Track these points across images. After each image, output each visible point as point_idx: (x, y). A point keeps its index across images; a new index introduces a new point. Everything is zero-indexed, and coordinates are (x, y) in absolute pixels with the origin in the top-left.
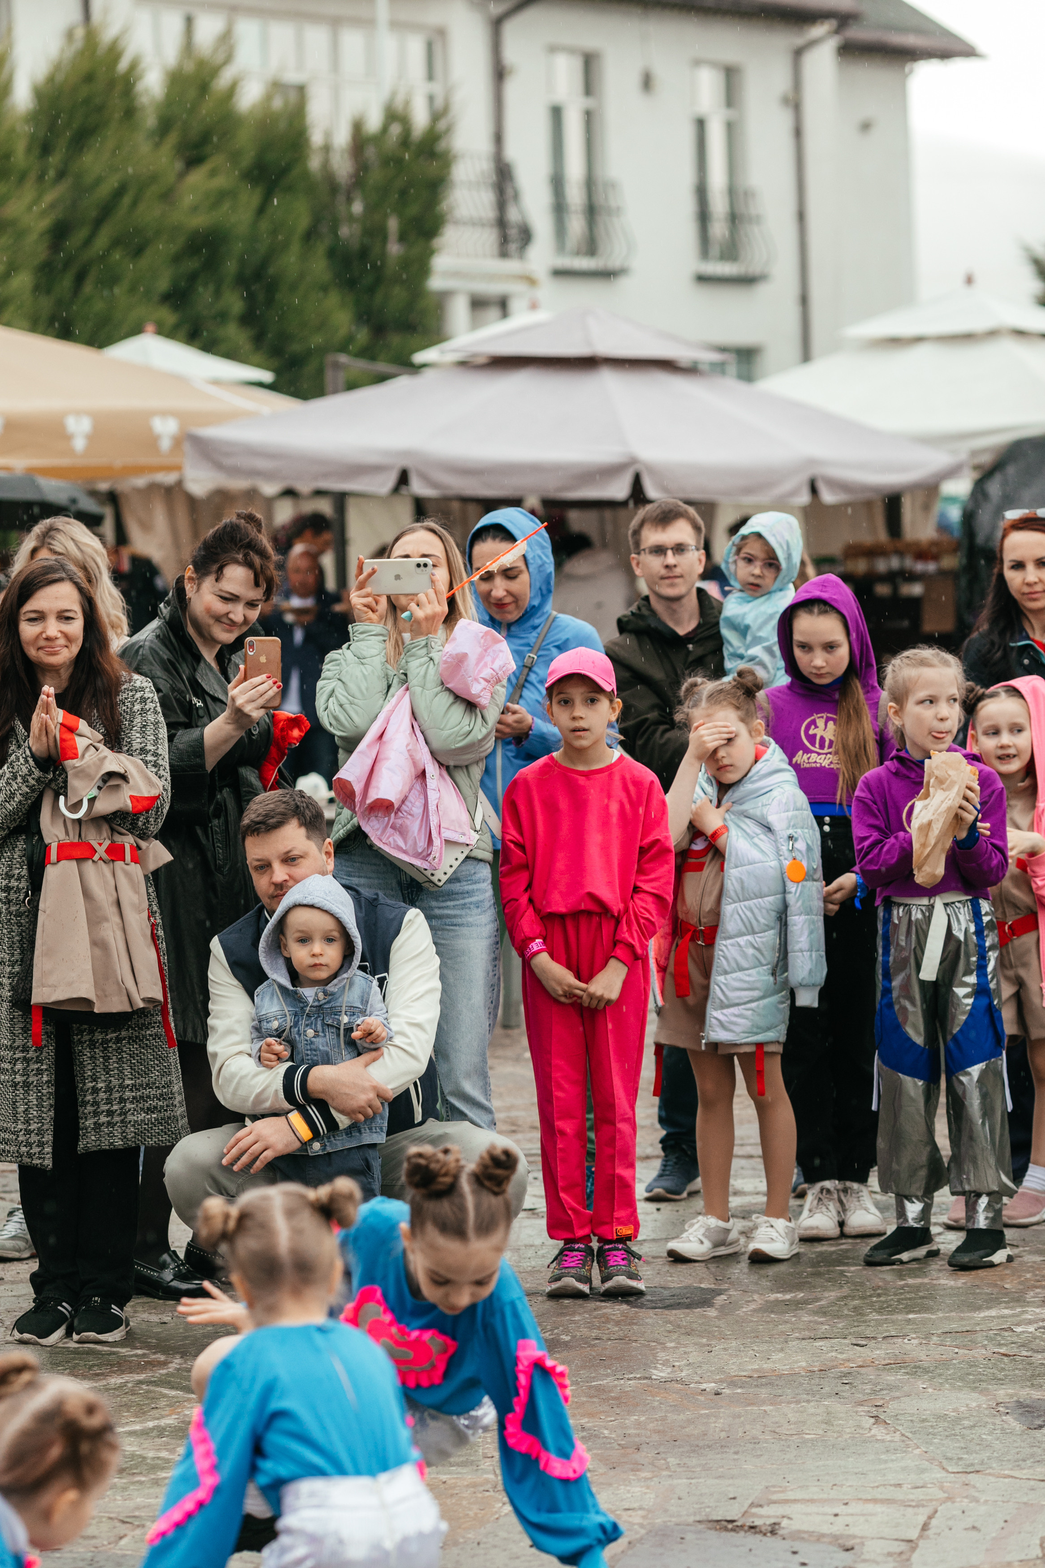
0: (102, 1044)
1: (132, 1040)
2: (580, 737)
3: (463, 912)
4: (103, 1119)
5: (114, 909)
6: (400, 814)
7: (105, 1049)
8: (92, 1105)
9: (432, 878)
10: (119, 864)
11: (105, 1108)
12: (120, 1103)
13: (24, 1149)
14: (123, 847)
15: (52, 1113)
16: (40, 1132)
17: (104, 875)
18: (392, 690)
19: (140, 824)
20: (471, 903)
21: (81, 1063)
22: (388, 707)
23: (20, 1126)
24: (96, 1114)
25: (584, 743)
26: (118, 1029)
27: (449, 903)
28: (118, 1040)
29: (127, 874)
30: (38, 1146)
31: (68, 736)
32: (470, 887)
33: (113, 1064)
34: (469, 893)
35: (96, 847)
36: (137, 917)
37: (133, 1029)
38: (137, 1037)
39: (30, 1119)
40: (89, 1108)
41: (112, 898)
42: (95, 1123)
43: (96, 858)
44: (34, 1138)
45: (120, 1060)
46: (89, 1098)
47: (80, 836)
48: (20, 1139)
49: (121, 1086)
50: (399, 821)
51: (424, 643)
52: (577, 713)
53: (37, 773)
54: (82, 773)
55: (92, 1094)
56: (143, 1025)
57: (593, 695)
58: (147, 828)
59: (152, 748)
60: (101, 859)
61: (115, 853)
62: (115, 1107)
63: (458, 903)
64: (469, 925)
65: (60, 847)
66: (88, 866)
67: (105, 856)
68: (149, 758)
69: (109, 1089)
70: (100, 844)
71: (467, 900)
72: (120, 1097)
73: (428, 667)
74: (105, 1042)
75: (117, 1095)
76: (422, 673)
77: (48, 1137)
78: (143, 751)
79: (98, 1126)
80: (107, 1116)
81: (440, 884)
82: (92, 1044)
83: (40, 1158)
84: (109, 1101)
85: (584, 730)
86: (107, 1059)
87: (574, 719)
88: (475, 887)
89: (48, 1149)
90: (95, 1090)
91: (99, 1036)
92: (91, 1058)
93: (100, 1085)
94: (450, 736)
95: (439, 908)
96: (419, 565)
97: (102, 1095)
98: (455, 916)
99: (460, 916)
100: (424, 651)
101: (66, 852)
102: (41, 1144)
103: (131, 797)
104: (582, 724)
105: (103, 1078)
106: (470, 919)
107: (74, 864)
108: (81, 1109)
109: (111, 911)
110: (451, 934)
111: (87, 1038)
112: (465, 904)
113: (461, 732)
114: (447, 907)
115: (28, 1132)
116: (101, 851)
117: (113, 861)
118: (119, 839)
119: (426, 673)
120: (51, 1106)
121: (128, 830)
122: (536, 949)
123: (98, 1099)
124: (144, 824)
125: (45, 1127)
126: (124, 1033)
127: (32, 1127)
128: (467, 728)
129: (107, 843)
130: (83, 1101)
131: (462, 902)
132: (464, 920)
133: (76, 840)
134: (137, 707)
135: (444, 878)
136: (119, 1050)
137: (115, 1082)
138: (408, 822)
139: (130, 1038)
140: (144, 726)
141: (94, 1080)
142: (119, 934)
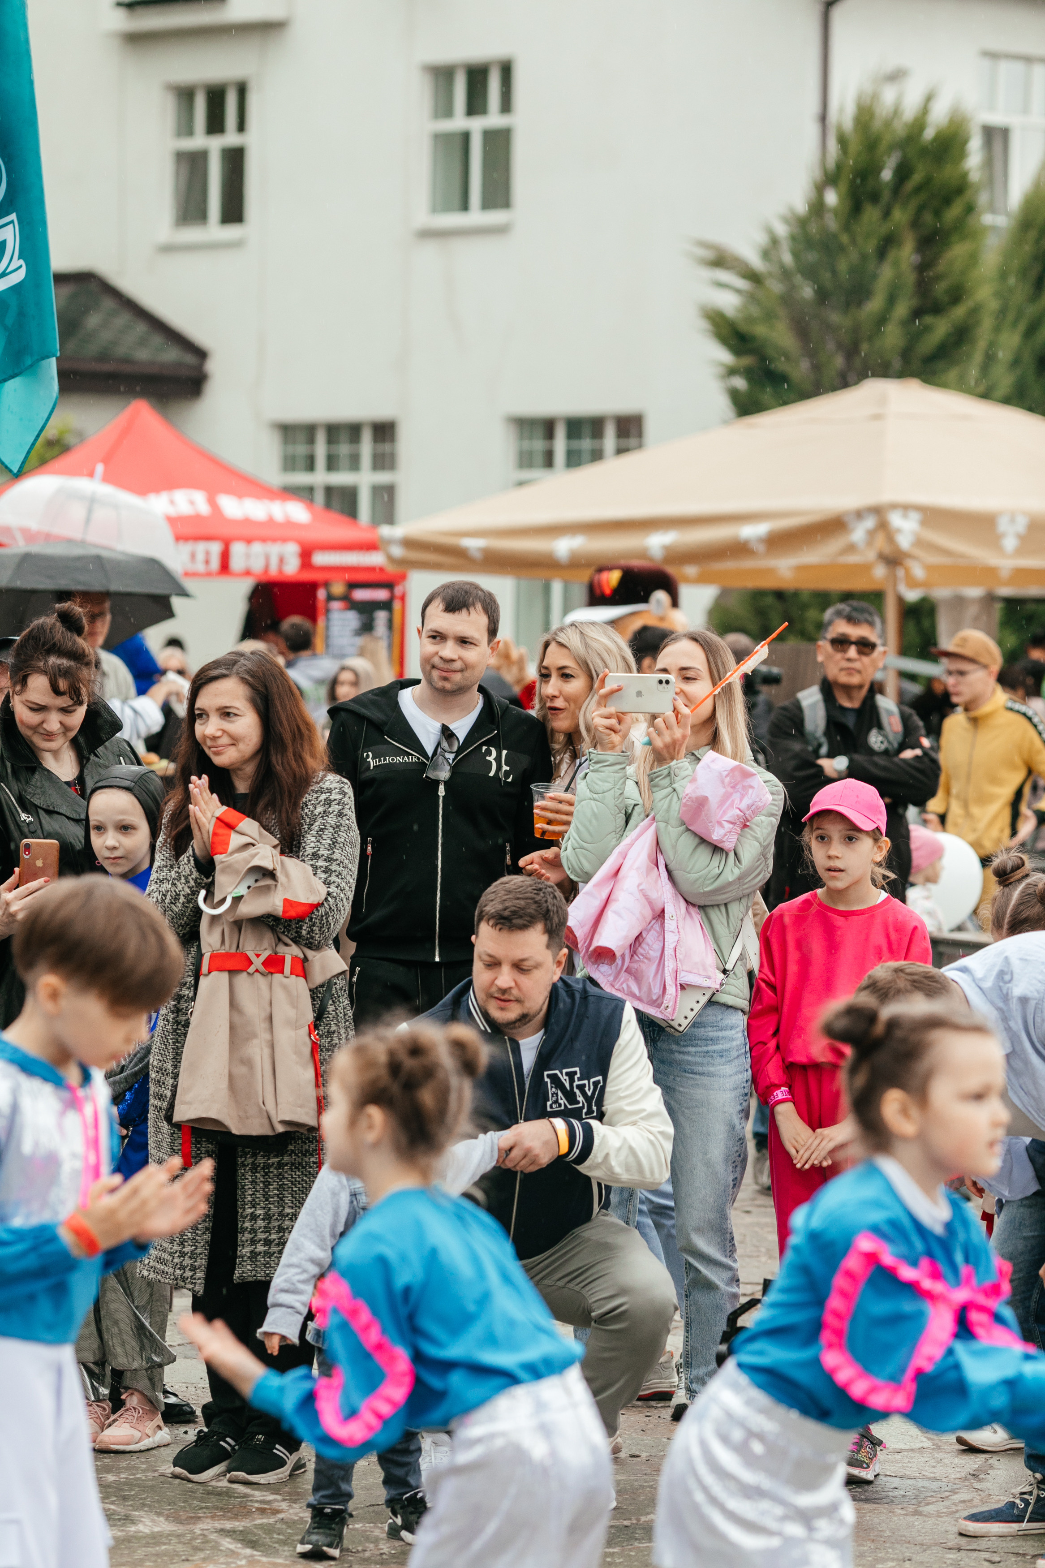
0: (263, 1168)
1: (294, 1166)
2: (834, 878)
3: (705, 1060)
4: (260, 1248)
5: (265, 1025)
6: (636, 957)
7: (266, 1174)
8: (250, 1233)
9: (672, 1023)
10: (278, 977)
11: (262, 1236)
12: (278, 1232)
13: (178, 1272)
14: (282, 959)
15: (208, 1237)
16: (193, 1256)
17: (259, 989)
18: (632, 823)
19: (304, 932)
20: (714, 1052)
21: (243, 1187)
22: (626, 841)
23: (176, 1248)
24: (253, 1242)
25: (840, 885)
26: (281, 1153)
27: (691, 1049)
28: (280, 1165)
29: (285, 988)
30: (190, 1270)
31: (223, 831)
32: (715, 1034)
33: (273, 1190)
34: (713, 1040)
35: (251, 955)
36: (292, 1033)
37: (296, 1155)
38: (300, 1164)
39: (184, 1241)
40: (247, 1236)
41: (264, 1014)
42: (251, 1252)
43: (251, 969)
44: (187, 1262)
45: (281, 1187)
46: (247, 1224)
47: (238, 947)
48: (176, 1260)
49: (281, 1214)
50: (635, 965)
51: (665, 772)
52: (832, 852)
53: (195, 874)
54: (229, 869)
55: (251, 1220)
56: (307, 1151)
57: (851, 833)
58: (312, 937)
59: (326, 853)
60: (257, 971)
61: (274, 964)
62: (273, 1237)
63: (700, 1049)
64: (709, 1075)
65: (212, 957)
66: (242, 979)
67: (262, 968)
68: (321, 863)
69: (268, 1217)
70: (258, 956)
71: (710, 1048)
72: (279, 1226)
73: (671, 800)
74: (267, 1166)
75: (276, 1224)
76: (665, 807)
77: (202, 1262)
78: (315, 856)
79: (254, 1255)
80: (265, 1245)
81: (681, 1029)
82: (254, 1169)
83: (192, 1283)
84: (267, 1230)
85: (841, 871)
86: (267, 1184)
87: (829, 857)
88: (720, 1034)
89: (200, 1274)
90: (254, 1217)
91: (261, 1160)
92: (252, 1182)
93: (259, 1212)
94: (697, 880)
95: (680, 1052)
96: (661, 682)
97: (260, 1223)
98: (696, 1064)
99: (702, 1064)
100: (666, 781)
101: (221, 963)
102: (193, 1269)
103: (286, 900)
104: (838, 864)
105: (262, 1204)
106: (712, 1069)
107: (225, 976)
108: (240, 1236)
109: (260, 1027)
110: (692, 1082)
111: (249, 1161)
112: (708, 1052)
113: (710, 876)
114: (688, 1053)
115: (183, 1254)
116: (258, 963)
117: (272, 973)
118: (282, 950)
119: (669, 806)
120: (207, 1229)
121: (292, 939)
122: (780, 1097)
123: (256, 1226)
124: (309, 933)
125: (199, 1251)
126: (286, 1159)
127: (186, 1250)
128: (717, 871)
129: (265, 955)
130: (242, 1228)
131: (705, 1049)
132: (705, 1069)
133: (233, 950)
134: (320, 809)
135: (685, 1023)
136: (280, 1176)
137: (274, 1210)
138: (643, 966)
139: (293, 1164)
140: (321, 830)
141: (254, 1206)
142: (267, 1051)
